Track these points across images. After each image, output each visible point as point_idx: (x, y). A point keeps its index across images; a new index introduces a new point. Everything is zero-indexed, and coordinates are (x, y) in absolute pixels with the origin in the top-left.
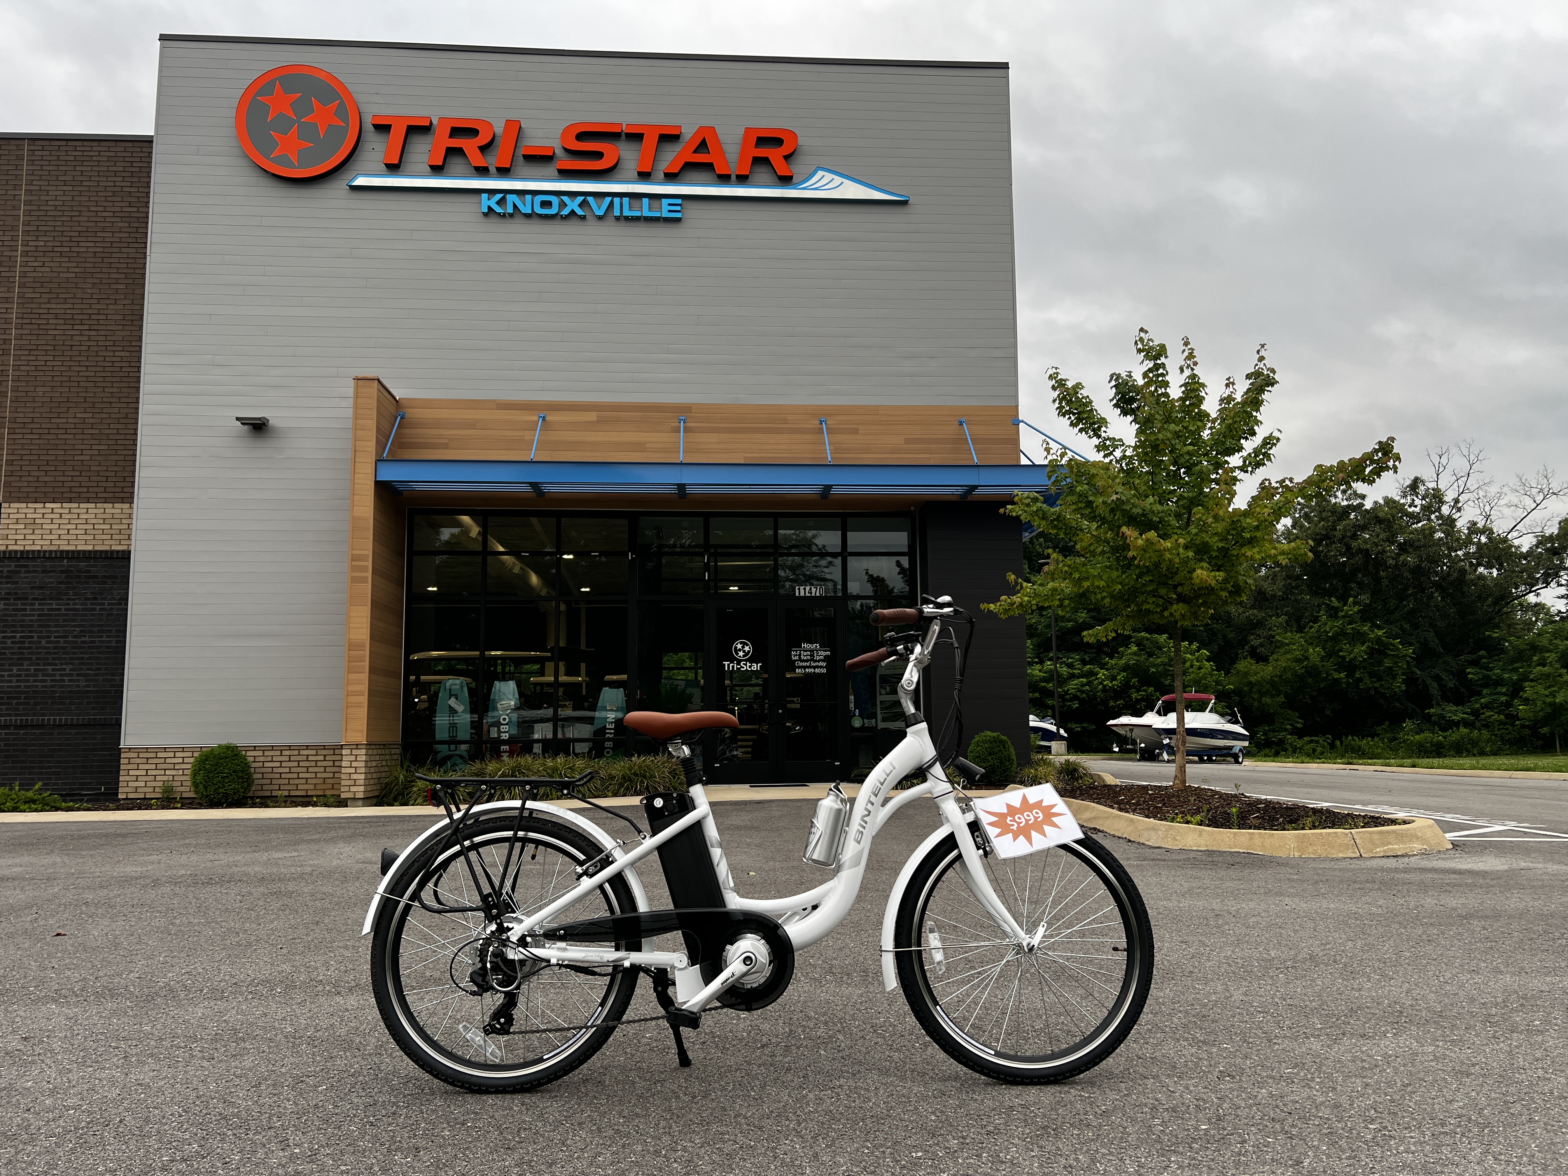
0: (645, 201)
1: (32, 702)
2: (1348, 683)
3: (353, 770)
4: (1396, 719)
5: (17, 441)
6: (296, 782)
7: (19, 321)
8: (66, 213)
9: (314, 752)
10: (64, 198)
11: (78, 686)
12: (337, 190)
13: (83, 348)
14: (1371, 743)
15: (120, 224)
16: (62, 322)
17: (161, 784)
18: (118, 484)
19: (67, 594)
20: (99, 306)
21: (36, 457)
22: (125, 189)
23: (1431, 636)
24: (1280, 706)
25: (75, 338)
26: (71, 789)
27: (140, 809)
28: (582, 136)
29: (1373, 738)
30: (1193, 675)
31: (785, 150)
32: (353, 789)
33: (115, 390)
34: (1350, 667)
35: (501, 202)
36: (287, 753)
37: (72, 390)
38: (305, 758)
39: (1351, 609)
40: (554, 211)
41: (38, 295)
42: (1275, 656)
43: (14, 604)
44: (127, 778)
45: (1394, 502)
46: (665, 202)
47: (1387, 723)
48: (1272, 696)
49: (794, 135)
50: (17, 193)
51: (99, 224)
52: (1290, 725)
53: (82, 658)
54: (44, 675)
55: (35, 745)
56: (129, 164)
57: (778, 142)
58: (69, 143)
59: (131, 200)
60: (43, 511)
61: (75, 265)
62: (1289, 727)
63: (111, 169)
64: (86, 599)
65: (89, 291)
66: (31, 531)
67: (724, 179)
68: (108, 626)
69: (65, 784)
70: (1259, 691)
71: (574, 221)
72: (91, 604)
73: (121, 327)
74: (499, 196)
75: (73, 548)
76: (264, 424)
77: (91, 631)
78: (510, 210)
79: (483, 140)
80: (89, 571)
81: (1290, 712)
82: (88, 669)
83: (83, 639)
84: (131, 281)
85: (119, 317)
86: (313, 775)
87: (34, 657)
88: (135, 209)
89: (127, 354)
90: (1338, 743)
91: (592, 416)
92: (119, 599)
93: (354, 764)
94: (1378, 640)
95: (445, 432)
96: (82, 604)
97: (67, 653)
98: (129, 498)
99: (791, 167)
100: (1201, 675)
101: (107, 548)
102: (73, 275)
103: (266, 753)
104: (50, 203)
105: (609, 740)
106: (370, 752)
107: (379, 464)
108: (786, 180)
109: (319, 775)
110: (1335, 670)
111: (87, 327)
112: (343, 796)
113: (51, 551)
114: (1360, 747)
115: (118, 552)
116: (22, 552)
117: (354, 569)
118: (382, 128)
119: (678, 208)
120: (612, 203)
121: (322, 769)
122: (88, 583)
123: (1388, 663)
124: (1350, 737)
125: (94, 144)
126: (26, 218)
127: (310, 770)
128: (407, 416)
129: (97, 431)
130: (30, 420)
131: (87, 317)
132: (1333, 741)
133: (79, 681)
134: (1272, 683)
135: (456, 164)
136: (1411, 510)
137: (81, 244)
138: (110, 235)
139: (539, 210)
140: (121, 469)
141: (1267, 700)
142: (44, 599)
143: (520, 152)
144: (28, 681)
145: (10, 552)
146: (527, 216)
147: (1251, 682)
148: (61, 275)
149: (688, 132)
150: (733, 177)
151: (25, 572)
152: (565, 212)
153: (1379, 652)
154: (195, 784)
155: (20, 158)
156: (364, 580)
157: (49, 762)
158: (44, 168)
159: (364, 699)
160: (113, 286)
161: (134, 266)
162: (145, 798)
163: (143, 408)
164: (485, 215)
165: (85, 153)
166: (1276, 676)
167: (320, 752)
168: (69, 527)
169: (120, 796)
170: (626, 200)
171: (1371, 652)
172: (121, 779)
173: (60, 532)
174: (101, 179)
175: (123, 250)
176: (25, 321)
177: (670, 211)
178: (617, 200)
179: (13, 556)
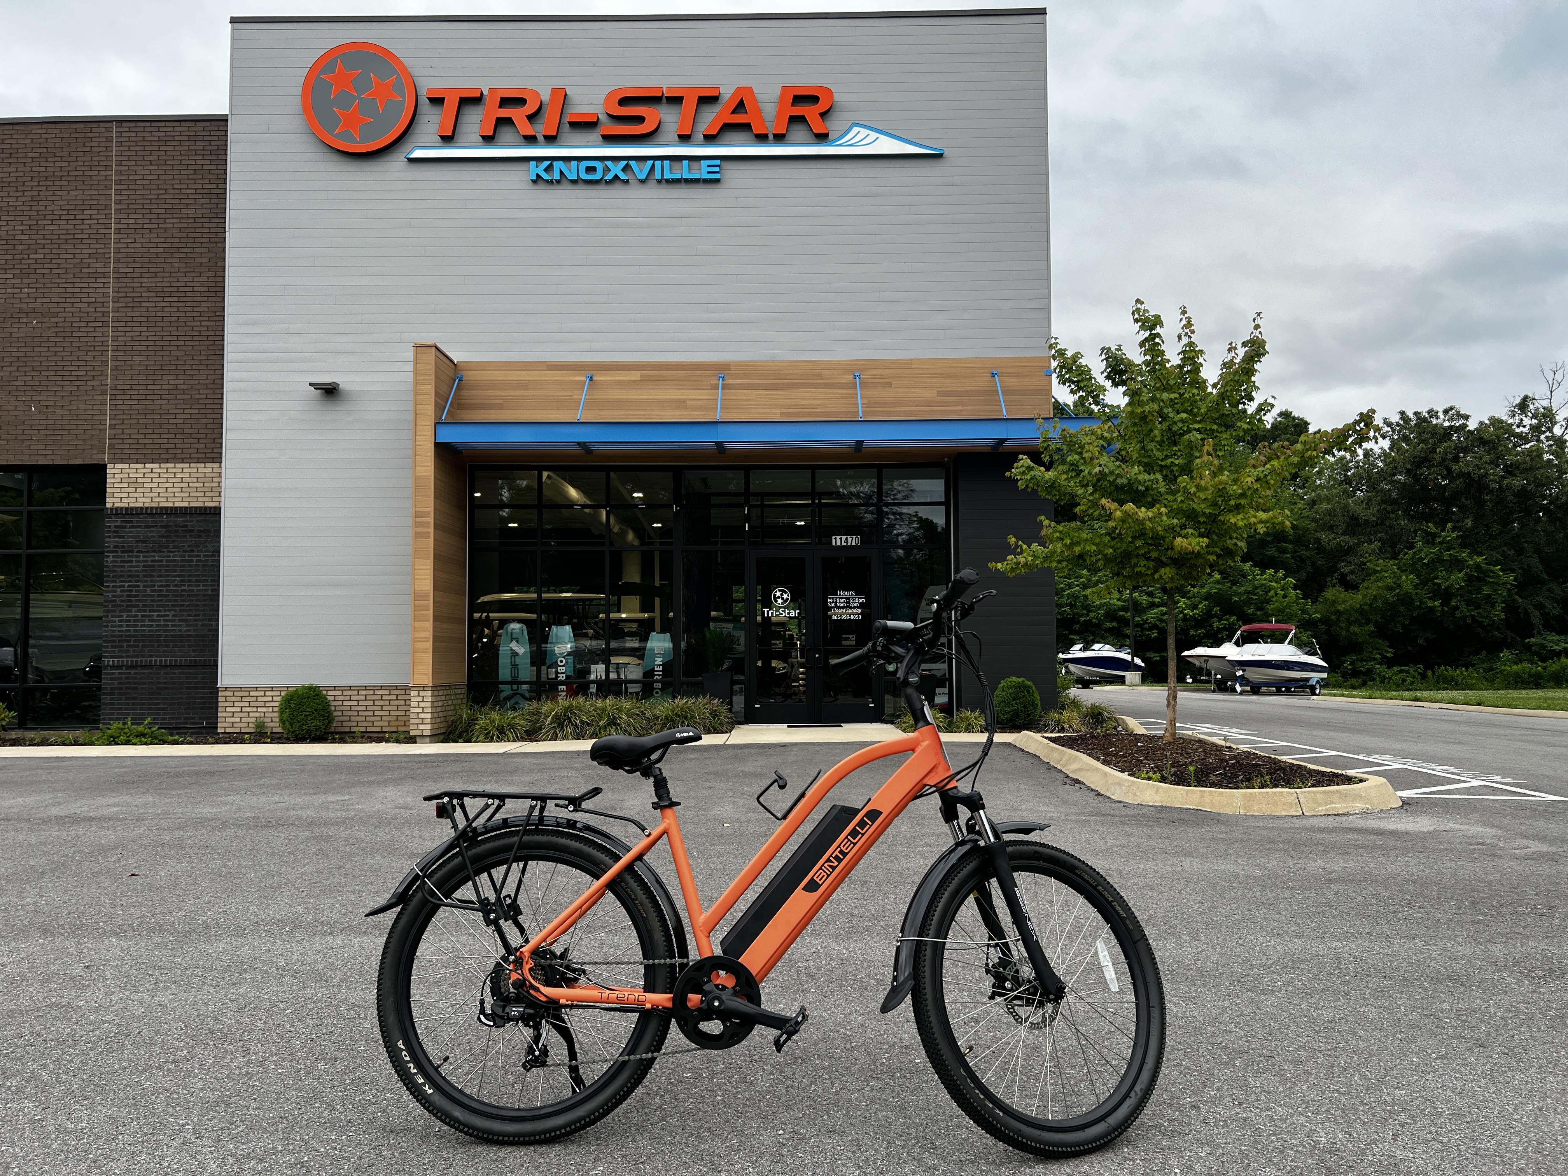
0: (685, 162)
1: (141, 645)
2: (1443, 611)
3: (420, 710)
4: (1494, 648)
5: (118, 407)
6: (372, 719)
7: (116, 295)
8: (153, 192)
9: (387, 692)
10: (151, 177)
11: (180, 631)
12: (396, 163)
13: (173, 319)
14: (1465, 673)
15: (201, 201)
16: (154, 294)
17: (253, 720)
18: (208, 446)
19: (167, 547)
20: (186, 279)
21: (135, 422)
22: (205, 167)
23: (1535, 561)
24: (1369, 635)
25: (166, 310)
26: (176, 723)
27: (235, 743)
28: (624, 101)
29: (1467, 668)
30: (1276, 604)
31: (821, 107)
32: (421, 727)
33: (203, 358)
34: (1446, 595)
35: (549, 169)
36: (364, 692)
37: (165, 358)
38: (379, 697)
39: (1449, 534)
40: (598, 176)
41: (131, 270)
42: (1365, 584)
43: (121, 557)
44: (225, 715)
45: (1501, 422)
46: (704, 163)
47: (1484, 653)
48: (1361, 625)
49: (829, 92)
50: (109, 173)
51: (183, 201)
52: (1380, 654)
53: (183, 605)
54: (149, 621)
55: (144, 683)
56: (208, 143)
57: (814, 99)
58: (154, 124)
59: (211, 177)
60: (144, 471)
61: (163, 240)
62: (1378, 656)
63: (191, 148)
64: (185, 551)
65: (176, 265)
66: (134, 490)
67: (762, 138)
68: (204, 576)
69: (173, 718)
70: (1348, 620)
71: (618, 185)
72: (189, 556)
73: (206, 299)
74: (547, 163)
75: (171, 505)
76: (335, 388)
77: (190, 581)
78: (557, 176)
79: (530, 108)
80: (186, 526)
81: (1380, 641)
82: (188, 615)
83: (183, 588)
84: (213, 255)
85: (203, 289)
86: (387, 713)
87: (141, 604)
88: (215, 186)
89: (213, 324)
90: (1430, 673)
91: (636, 376)
92: (213, 552)
93: (421, 705)
94: (1477, 566)
95: (498, 393)
96: (181, 556)
97: (169, 601)
98: (217, 458)
99: (828, 124)
100: (1285, 604)
101: (201, 505)
102: (162, 250)
103: (345, 693)
104: (138, 182)
105: (657, 681)
106: (436, 693)
107: (438, 427)
108: (822, 137)
109: (392, 713)
110: (1430, 598)
111: (176, 299)
112: (412, 733)
113: (152, 508)
114: (1453, 677)
115: (210, 508)
116: (127, 508)
117: (417, 525)
118: (437, 101)
119: (717, 169)
120: (653, 165)
121: (395, 708)
122: (185, 536)
123: (1486, 590)
124: (1443, 667)
125: (175, 124)
126: (119, 197)
127: (385, 708)
128: (464, 379)
129: (189, 397)
130: (128, 387)
131: (175, 289)
132: (1425, 671)
133: (180, 626)
134: (1361, 611)
135: (506, 133)
136: (1518, 430)
137: (168, 221)
138: (193, 211)
139: (584, 176)
140: (211, 431)
141: (1355, 629)
142: (147, 552)
143: (567, 119)
144: (137, 626)
145: (116, 508)
146: (574, 182)
147: (1339, 611)
148: (152, 250)
149: (727, 92)
150: (771, 137)
151: (130, 527)
152: (609, 177)
153: (1479, 579)
154: (282, 721)
155: (109, 139)
156: (426, 535)
157: (157, 699)
158: (132, 148)
159: (429, 645)
160: (197, 260)
161: (216, 240)
162: (241, 733)
163: (227, 375)
164: (534, 182)
165: (168, 134)
166: (1366, 604)
167: (393, 692)
168: (167, 485)
169: (219, 731)
170: (666, 163)
171: (1469, 580)
172: (219, 715)
173: (159, 490)
174: (183, 158)
175: (206, 225)
176: (121, 295)
177: (709, 172)
178: (658, 163)
179: (119, 512)
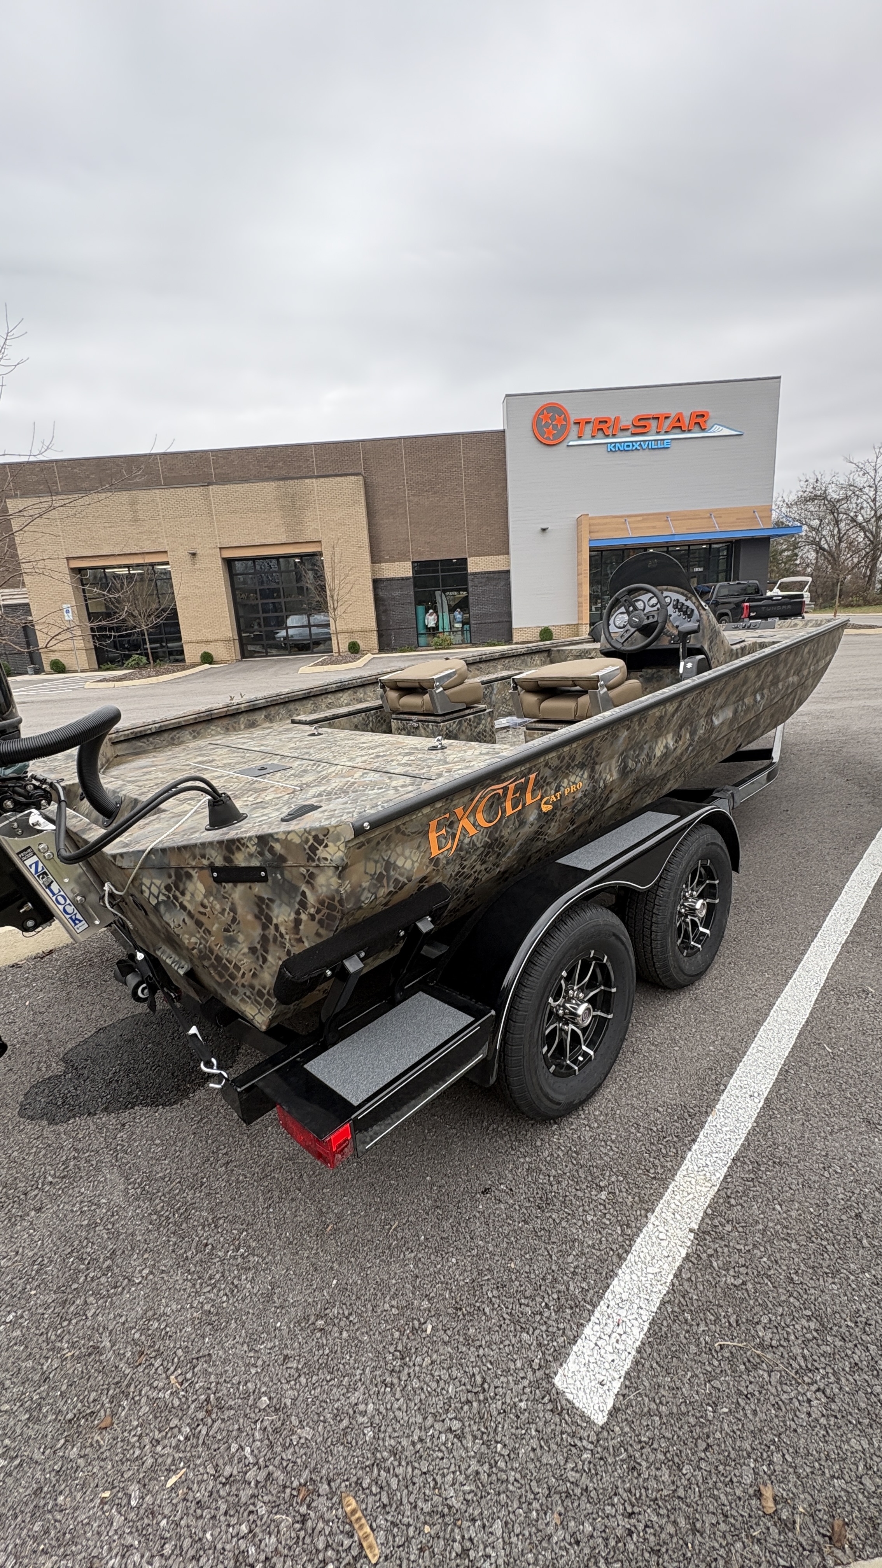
0: (659, 442)
5: (469, 538)
7: (466, 498)
8: (476, 460)
10: (475, 455)
12: (563, 447)
15: (492, 462)
17: (525, 637)
18: (503, 550)
19: (488, 584)
20: (488, 492)
21: (475, 543)
28: (639, 420)
31: (704, 419)
33: (496, 519)
35: (614, 447)
36: (563, 627)
37: (485, 520)
40: (630, 448)
43: (473, 588)
46: (663, 441)
49: (708, 413)
50: (460, 454)
51: (486, 463)
53: (494, 603)
54: (489, 608)
55: (484, 629)
56: (499, 441)
57: (703, 416)
59: (494, 453)
60: (481, 559)
61: (480, 478)
66: (476, 566)
67: (684, 431)
72: (495, 587)
73: (495, 498)
74: (613, 445)
75: (493, 570)
76: (546, 529)
77: (496, 595)
78: (617, 449)
79: (608, 424)
80: (493, 577)
82: (496, 606)
83: (494, 598)
87: (481, 604)
88: (496, 457)
91: (640, 518)
93: (587, 629)
95: (597, 527)
96: (492, 587)
97: (489, 602)
98: (508, 553)
99: (706, 425)
101: (503, 569)
104: (471, 457)
107: (590, 541)
108: (703, 430)
113: (485, 572)
115: (501, 571)
116: (475, 572)
118: (577, 423)
119: (668, 443)
120: (648, 444)
122: (500, 580)
125: (483, 434)
126: (464, 463)
130: (472, 531)
131: (486, 496)
133: (494, 610)
135: (600, 434)
138: (490, 466)
139: (626, 448)
140: (506, 544)
142: (482, 586)
143: (620, 428)
144: (481, 610)
145: (472, 572)
146: (621, 450)
148: (479, 482)
150: (687, 430)
151: (476, 579)
152: (634, 448)
155: (459, 441)
157: (488, 633)
158: (468, 444)
160: (492, 484)
162: (521, 642)
163: (511, 526)
164: (608, 452)
165: (480, 438)
167: (576, 626)
168: (487, 564)
169: (511, 641)
170: (653, 442)
172: (513, 635)
173: (484, 566)
174: (486, 447)
175: (494, 472)
177: (664, 445)
178: (649, 442)
179: (473, 574)
